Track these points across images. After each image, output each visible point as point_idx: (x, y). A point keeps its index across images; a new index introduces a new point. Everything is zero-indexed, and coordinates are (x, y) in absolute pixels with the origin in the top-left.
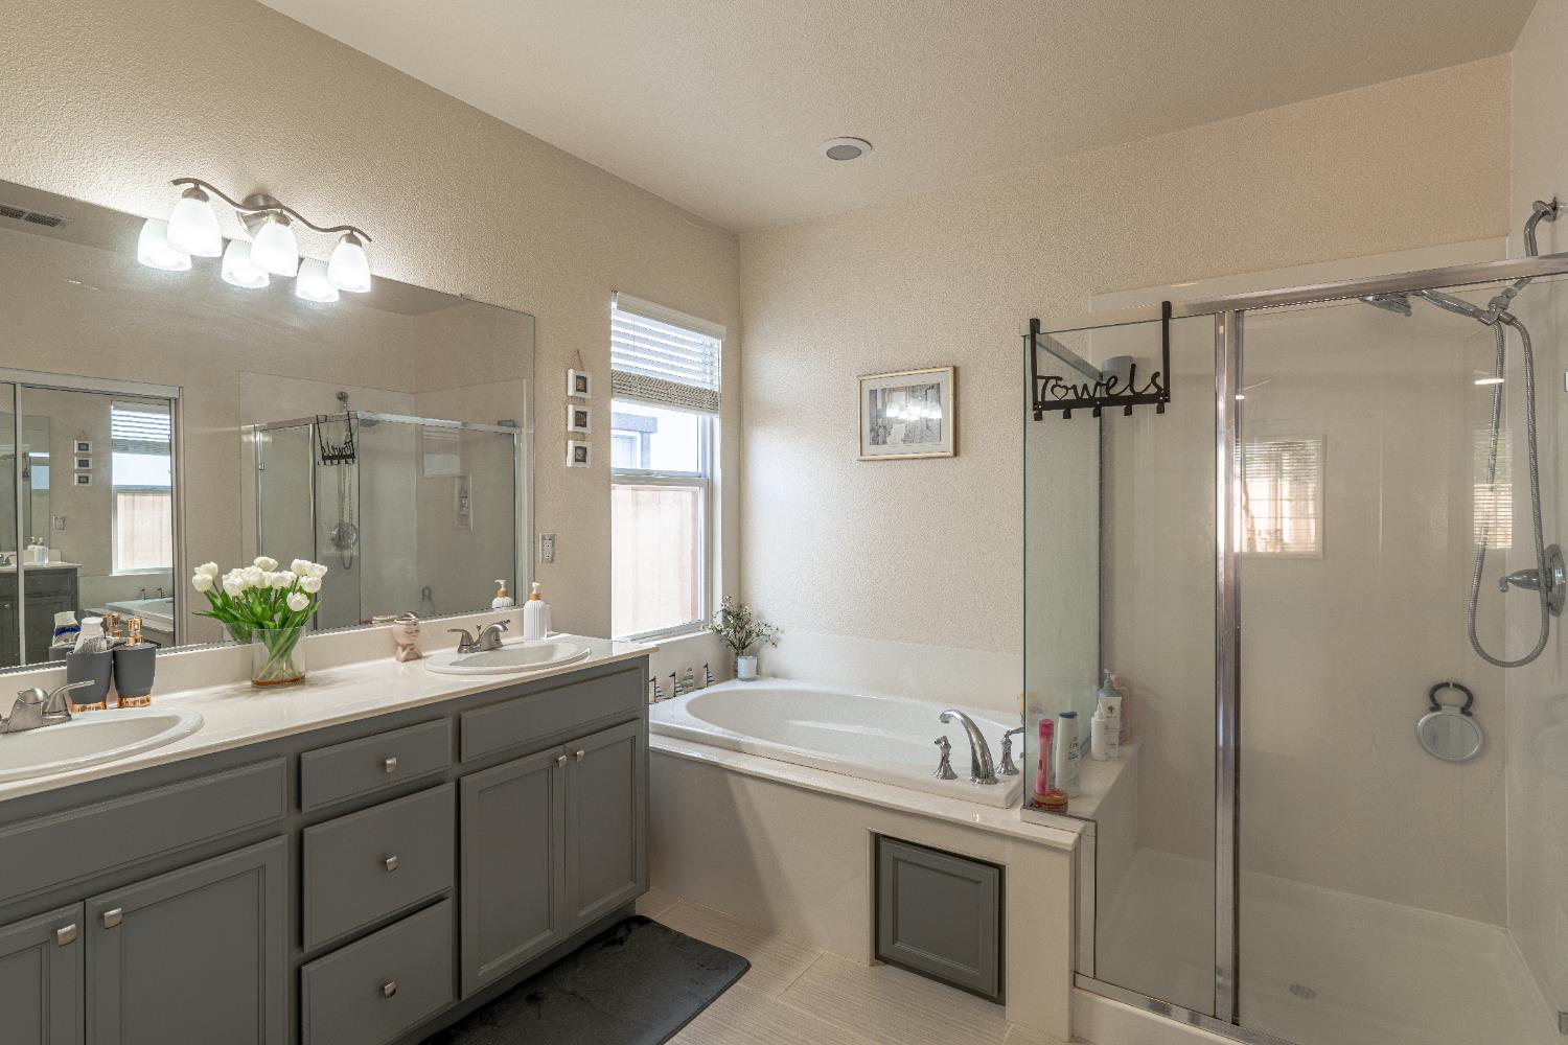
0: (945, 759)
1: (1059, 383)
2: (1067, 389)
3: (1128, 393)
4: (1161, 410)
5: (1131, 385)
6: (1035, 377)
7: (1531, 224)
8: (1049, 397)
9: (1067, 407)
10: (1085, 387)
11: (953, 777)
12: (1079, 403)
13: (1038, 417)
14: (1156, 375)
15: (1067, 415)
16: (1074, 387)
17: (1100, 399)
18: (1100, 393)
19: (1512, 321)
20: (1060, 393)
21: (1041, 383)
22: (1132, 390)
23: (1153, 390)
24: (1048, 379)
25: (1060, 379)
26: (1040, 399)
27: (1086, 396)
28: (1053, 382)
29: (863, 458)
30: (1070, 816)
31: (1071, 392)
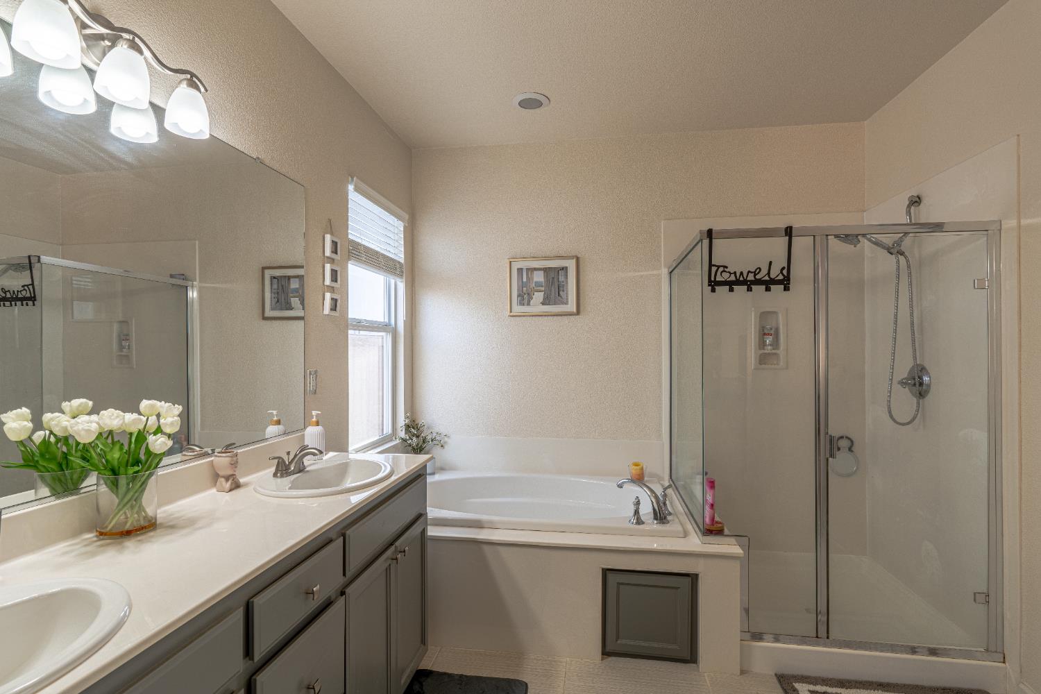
0: (637, 512)
1: (726, 269)
2: (731, 273)
3: (767, 278)
4: (787, 289)
5: (769, 274)
6: (711, 265)
7: (909, 207)
8: (719, 278)
9: (731, 285)
10: (742, 273)
11: (643, 523)
12: (738, 283)
13: (713, 290)
14: (783, 268)
15: (731, 290)
16: (735, 273)
17: (749, 281)
18: (751, 277)
19: (902, 254)
20: (726, 276)
21: (714, 269)
22: (769, 277)
23: (781, 277)
24: (719, 267)
25: (727, 267)
26: (713, 279)
27: (741, 279)
28: (721, 269)
29: (512, 314)
30: (726, 536)
31: (733, 275)
